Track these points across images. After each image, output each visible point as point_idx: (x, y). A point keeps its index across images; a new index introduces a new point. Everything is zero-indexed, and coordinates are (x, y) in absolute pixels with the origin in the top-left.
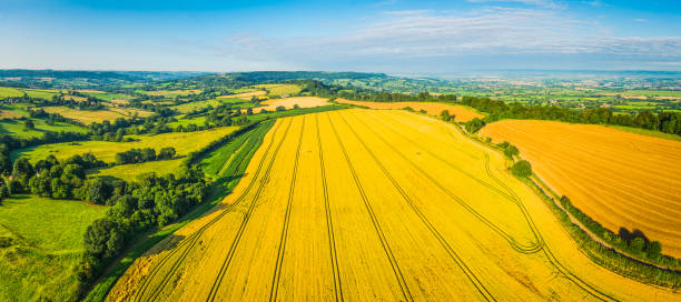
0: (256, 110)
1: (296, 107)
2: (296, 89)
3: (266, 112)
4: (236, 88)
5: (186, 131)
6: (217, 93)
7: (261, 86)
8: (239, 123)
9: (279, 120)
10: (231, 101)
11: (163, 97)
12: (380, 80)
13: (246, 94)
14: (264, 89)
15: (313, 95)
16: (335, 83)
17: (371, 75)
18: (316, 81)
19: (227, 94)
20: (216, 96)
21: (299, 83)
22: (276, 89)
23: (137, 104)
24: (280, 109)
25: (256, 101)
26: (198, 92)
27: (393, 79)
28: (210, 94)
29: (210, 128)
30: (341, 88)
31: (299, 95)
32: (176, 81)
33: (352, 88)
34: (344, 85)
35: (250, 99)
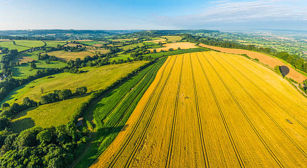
0: (158, 50)
1: (179, 49)
2: (180, 38)
3: (163, 51)
4: (153, 37)
5: (117, 64)
6: (144, 40)
7: (164, 37)
8: (147, 59)
9: (169, 57)
10: (148, 44)
11: (119, 42)
12: (217, 33)
13: (156, 41)
14: (165, 38)
15: (188, 41)
16: (197, 35)
17: (212, 31)
18: (188, 34)
19: (148, 40)
20: (143, 41)
21: (181, 35)
22: (171, 38)
23: (105, 46)
24: (171, 50)
25: (161, 45)
26: (135, 39)
27: (223, 33)
28: (141, 40)
29: (130, 61)
30: (200, 37)
31: (181, 41)
32: (128, 34)
33: (205, 37)
34: (201, 36)
35: (158, 43)
